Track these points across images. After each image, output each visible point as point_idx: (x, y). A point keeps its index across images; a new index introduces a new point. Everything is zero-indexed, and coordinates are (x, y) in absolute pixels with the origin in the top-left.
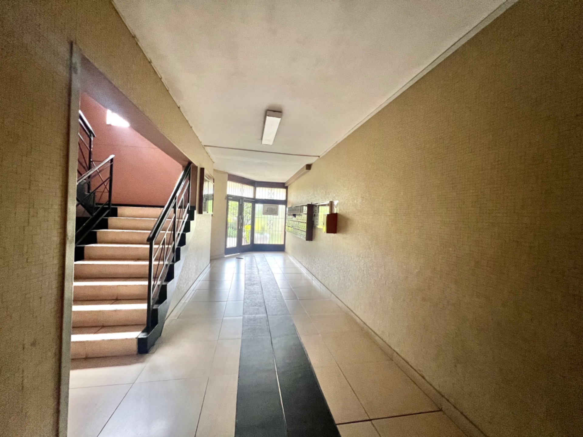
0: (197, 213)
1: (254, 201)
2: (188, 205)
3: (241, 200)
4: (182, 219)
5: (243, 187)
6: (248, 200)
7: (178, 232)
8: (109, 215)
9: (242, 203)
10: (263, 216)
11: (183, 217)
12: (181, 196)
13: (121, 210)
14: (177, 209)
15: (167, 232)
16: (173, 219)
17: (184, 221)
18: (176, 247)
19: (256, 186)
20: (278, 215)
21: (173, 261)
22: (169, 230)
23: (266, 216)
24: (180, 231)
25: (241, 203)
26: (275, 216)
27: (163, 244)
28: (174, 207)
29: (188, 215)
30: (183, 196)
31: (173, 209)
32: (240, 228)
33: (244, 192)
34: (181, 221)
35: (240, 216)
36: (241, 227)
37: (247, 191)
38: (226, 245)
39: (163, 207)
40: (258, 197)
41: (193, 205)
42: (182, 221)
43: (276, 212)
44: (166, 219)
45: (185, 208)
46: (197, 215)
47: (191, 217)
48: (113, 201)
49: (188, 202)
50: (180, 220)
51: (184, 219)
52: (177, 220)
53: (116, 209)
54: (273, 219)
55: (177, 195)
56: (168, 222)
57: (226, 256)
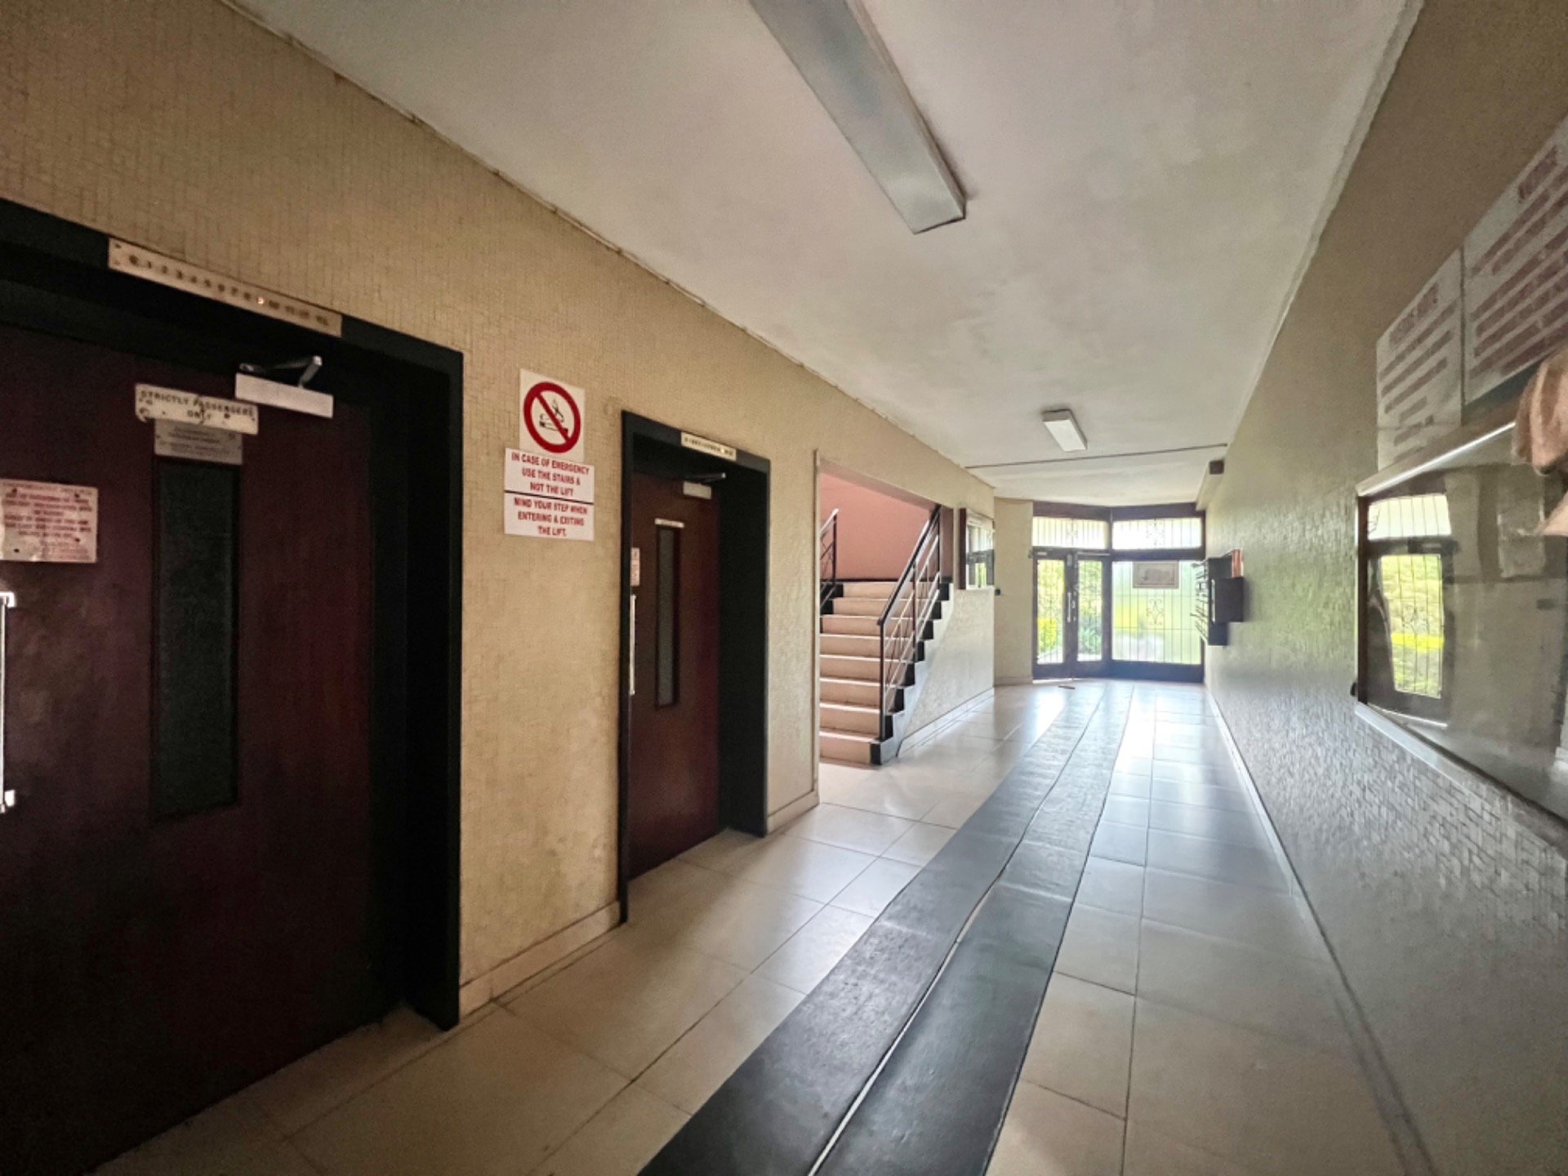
0: (955, 586)
1: (1109, 557)
2: (938, 575)
3: (1069, 557)
4: (926, 597)
5: (1075, 526)
6: (1090, 555)
7: (920, 618)
8: (834, 596)
9: (1075, 563)
10: (1134, 591)
11: (930, 594)
12: (925, 560)
13: (847, 587)
14: (918, 582)
15: (902, 618)
16: (910, 599)
17: (930, 602)
18: (918, 640)
19: (1111, 519)
20: (1177, 587)
21: (914, 660)
22: (905, 616)
23: (1142, 591)
24: (924, 616)
25: (1069, 563)
26: (1168, 591)
27: (897, 636)
28: (913, 580)
29: (938, 592)
30: (927, 563)
31: (911, 584)
32: (1069, 619)
33: (1077, 537)
34: (924, 603)
35: (1069, 594)
36: (1072, 619)
37: (1089, 535)
38: (1035, 659)
39: (896, 580)
40: (1118, 546)
41: (947, 575)
42: (927, 601)
43: (1173, 579)
44: (899, 599)
45: (932, 579)
46: (955, 591)
47: (945, 596)
48: (839, 575)
49: (938, 570)
50: (923, 600)
51: (932, 597)
52: (917, 600)
53: (842, 586)
54: (1162, 599)
55: (918, 560)
56: (903, 603)
57: (1036, 682)
